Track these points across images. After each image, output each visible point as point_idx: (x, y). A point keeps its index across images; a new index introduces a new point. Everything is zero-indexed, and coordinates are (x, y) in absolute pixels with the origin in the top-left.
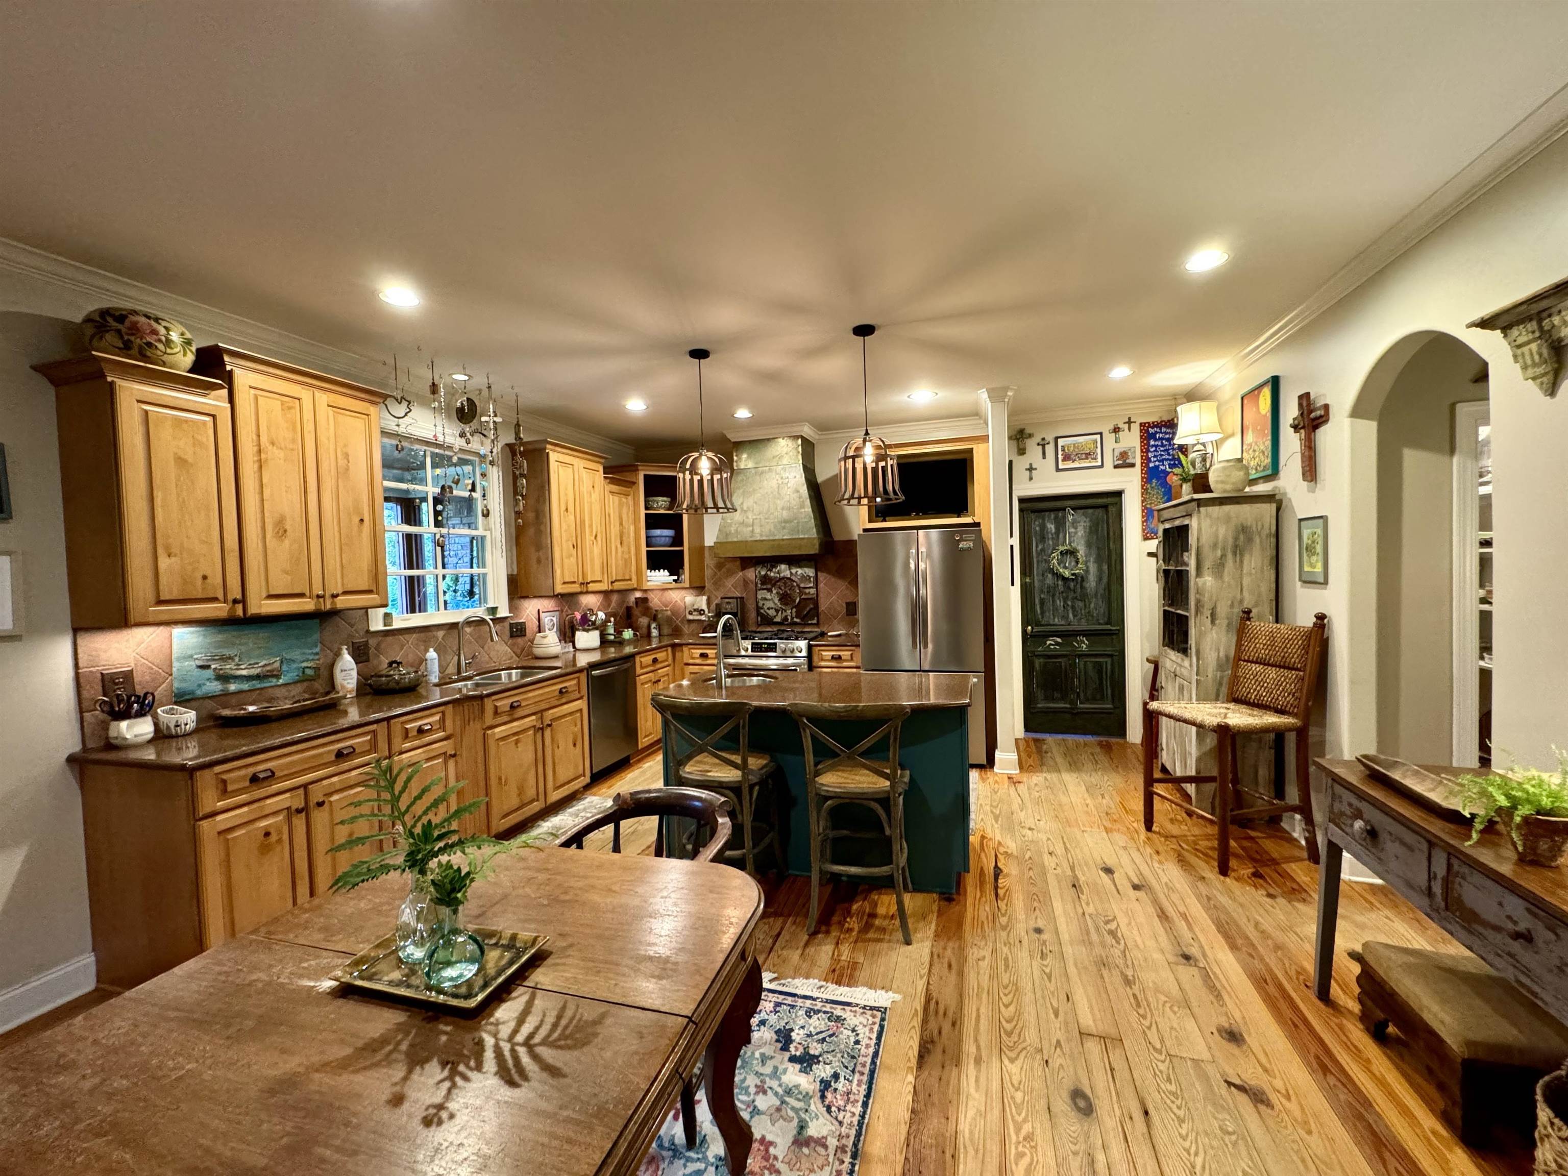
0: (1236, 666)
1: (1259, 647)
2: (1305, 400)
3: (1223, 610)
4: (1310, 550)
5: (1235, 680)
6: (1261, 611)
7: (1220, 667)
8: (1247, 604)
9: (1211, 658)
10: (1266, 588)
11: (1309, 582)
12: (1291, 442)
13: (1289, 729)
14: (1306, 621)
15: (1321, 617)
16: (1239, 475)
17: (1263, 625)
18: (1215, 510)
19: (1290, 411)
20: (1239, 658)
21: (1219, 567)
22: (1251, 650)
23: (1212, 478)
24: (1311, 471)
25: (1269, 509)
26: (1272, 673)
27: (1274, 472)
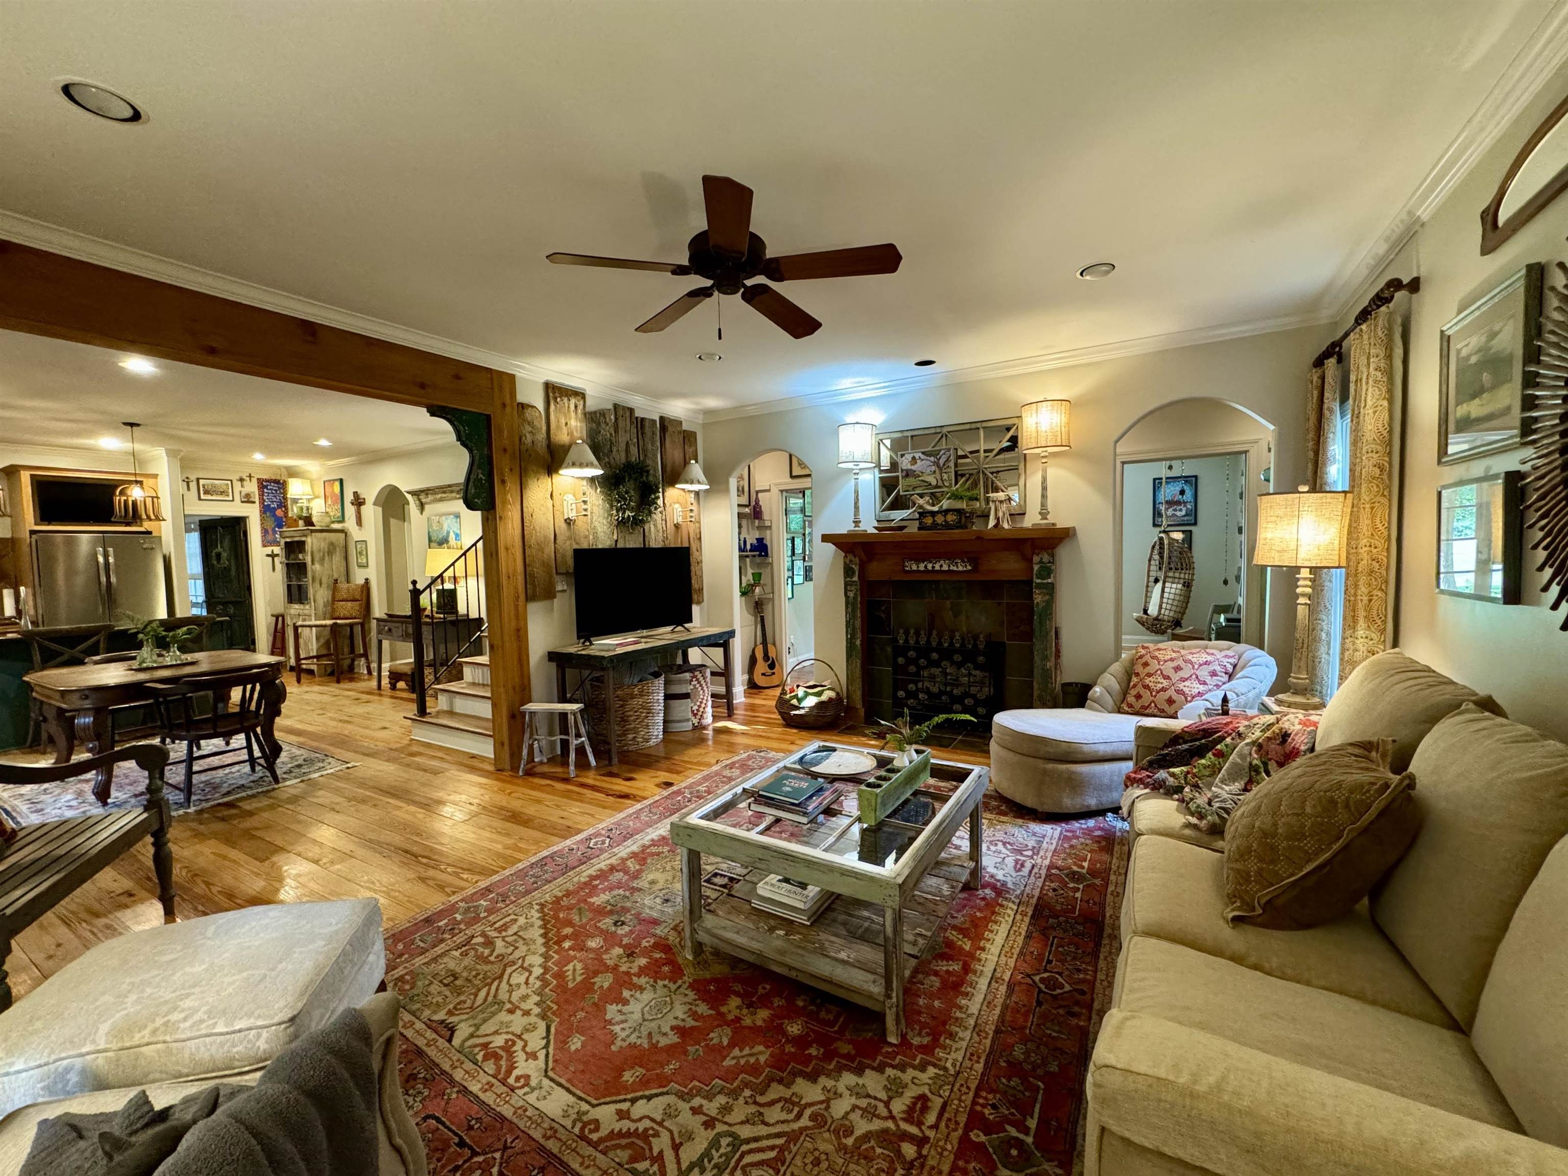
0: (333, 604)
1: (343, 594)
2: (355, 494)
3: (324, 580)
4: (361, 553)
5: (333, 610)
6: (342, 579)
7: (325, 606)
8: (336, 576)
9: (321, 602)
10: (343, 569)
11: (360, 566)
12: (350, 510)
13: (357, 624)
14: (360, 581)
15: (367, 579)
16: (327, 520)
17: (343, 585)
18: (318, 535)
19: (349, 497)
20: (334, 600)
21: (322, 561)
22: (338, 597)
23: (314, 520)
24: (359, 522)
25: (342, 535)
26: (349, 604)
27: (342, 520)
